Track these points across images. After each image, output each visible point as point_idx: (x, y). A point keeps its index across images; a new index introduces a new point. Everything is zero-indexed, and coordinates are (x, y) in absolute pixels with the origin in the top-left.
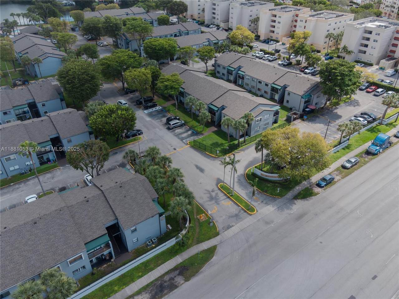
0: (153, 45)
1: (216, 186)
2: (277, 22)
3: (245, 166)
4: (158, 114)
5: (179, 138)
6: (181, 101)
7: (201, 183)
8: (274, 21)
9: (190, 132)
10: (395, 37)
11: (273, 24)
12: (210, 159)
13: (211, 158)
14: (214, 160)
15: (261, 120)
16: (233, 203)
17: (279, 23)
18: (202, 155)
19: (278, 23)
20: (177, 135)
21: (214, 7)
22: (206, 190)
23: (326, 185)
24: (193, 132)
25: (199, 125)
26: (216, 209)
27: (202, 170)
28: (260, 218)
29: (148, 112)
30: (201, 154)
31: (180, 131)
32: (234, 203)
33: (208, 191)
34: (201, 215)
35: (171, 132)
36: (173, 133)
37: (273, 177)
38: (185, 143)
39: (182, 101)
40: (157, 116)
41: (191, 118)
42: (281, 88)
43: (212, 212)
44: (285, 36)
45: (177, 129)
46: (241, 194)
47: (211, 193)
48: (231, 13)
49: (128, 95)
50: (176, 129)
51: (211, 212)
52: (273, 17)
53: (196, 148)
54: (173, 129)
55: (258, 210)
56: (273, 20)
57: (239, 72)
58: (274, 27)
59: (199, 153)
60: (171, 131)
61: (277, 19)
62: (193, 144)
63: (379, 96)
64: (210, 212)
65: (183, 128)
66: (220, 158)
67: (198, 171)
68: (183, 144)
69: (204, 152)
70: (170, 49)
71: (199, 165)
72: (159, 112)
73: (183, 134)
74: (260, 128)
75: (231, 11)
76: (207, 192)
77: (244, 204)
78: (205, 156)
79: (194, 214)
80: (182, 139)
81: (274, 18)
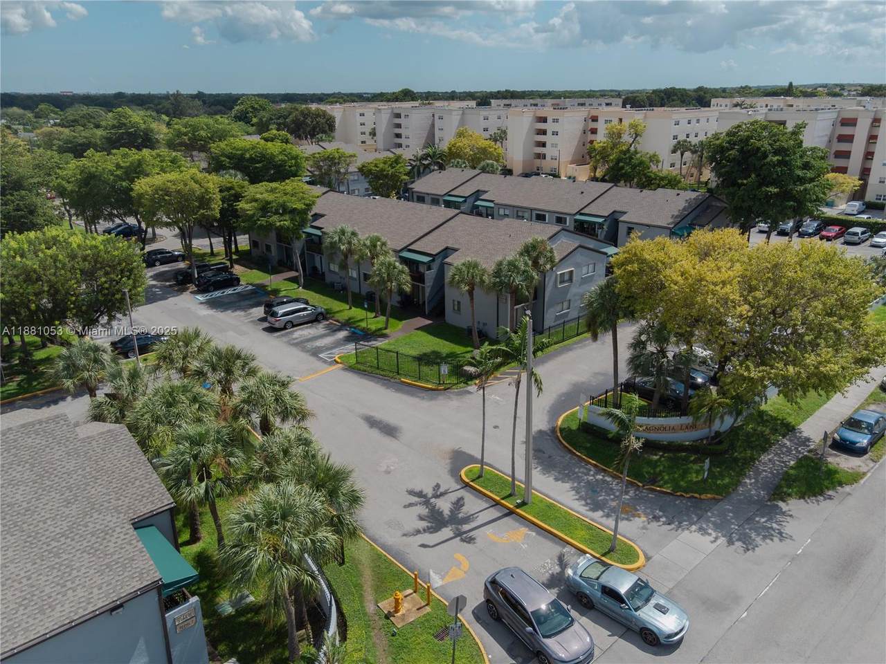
0: (237, 150)
1: (452, 475)
2: (549, 133)
3: (547, 408)
4: (240, 301)
5: (304, 350)
6: (315, 268)
7: (388, 472)
8: (544, 132)
9: (342, 334)
10: (839, 135)
11: (541, 138)
12: (418, 397)
13: (420, 395)
14: (432, 399)
15: (571, 279)
16: (534, 534)
17: (555, 133)
18: (388, 388)
19: (553, 134)
20: (300, 344)
21: (397, 121)
22: (411, 493)
23: (872, 444)
24: (354, 333)
25: (374, 314)
26: (466, 564)
27: (389, 431)
28: (671, 585)
29: (208, 297)
30: (383, 385)
31: (310, 334)
32: (538, 533)
33: (420, 494)
34: (400, 595)
35: (278, 337)
36: (285, 339)
37: (665, 428)
38: (325, 362)
39: (319, 268)
40: (237, 304)
41: (347, 302)
42: (605, 220)
43: (448, 579)
44: (572, 163)
45: (299, 329)
46: (558, 498)
47: (433, 500)
48: (439, 129)
49: (156, 268)
50: (295, 328)
51: (442, 578)
52: (540, 122)
53: (365, 371)
54: (285, 328)
55: (650, 554)
56: (540, 130)
57: (478, 203)
58: (544, 145)
59: (377, 383)
60: (278, 334)
61: (549, 126)
62: (353, 361)
63: (859, 244)
64: (437, 581)
65: (321, 326)
66: (452, 391)
67: (375, 434)
68: (319, 364)
69: (392, 380)
70: (285, 161)
71: (378, 415)
72: (243, 296)
73: (320, 340)
74: (569, 308)
75: (438, 124)
76: (415, 499)
77: (582, 533)
78: (398, 390)
79: (361, 596)
80: (315, 353)
81: (542, 126)
